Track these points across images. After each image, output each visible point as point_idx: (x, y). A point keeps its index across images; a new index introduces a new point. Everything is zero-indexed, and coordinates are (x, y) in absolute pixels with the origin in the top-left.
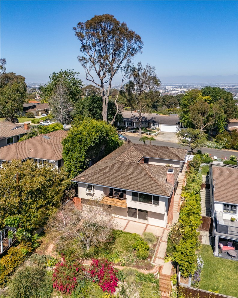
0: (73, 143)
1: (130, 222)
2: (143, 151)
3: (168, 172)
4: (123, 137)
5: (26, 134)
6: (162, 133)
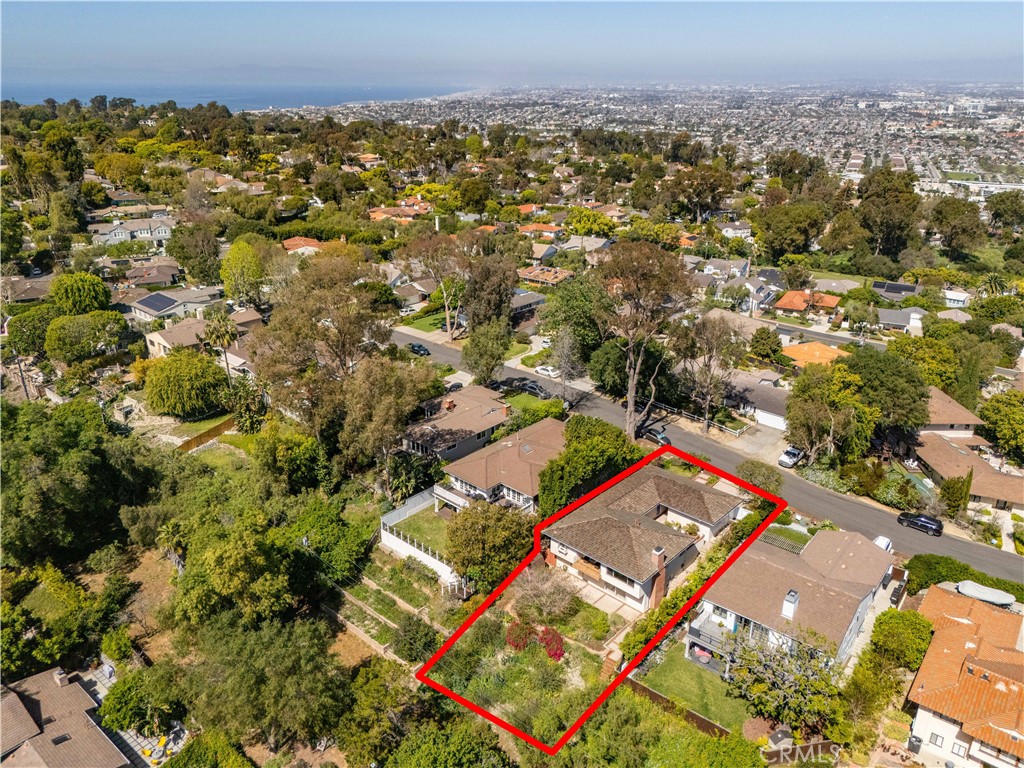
0: (551, 479)
1: (607, 596)
2: (664, 492)
3: (654, 552)
4: (662, 438)
5: (503, 425)
6: (759, 427)
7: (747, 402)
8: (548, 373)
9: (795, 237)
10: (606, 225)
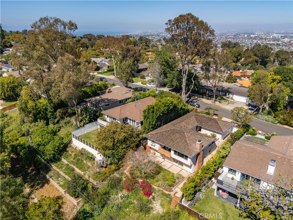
1: (174, 165)
2: (199, 121)
3: (197, 142)
4: (196, 104)
5: (131, 98)
6: (235, 102)
7: (229, 92)
8: (151, 86)
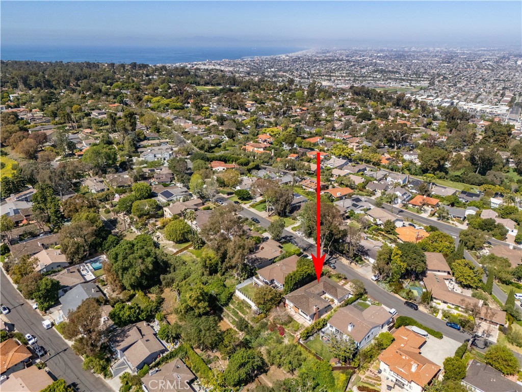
0: (288, 280)
2: (325, 287)
3: (314, 307)
4: (333, 266)
5: (278, 257)
6: (369, 264)
7: (367, 254)
8: (299, 234)
9: (433, 164)
10: (347, 153)
